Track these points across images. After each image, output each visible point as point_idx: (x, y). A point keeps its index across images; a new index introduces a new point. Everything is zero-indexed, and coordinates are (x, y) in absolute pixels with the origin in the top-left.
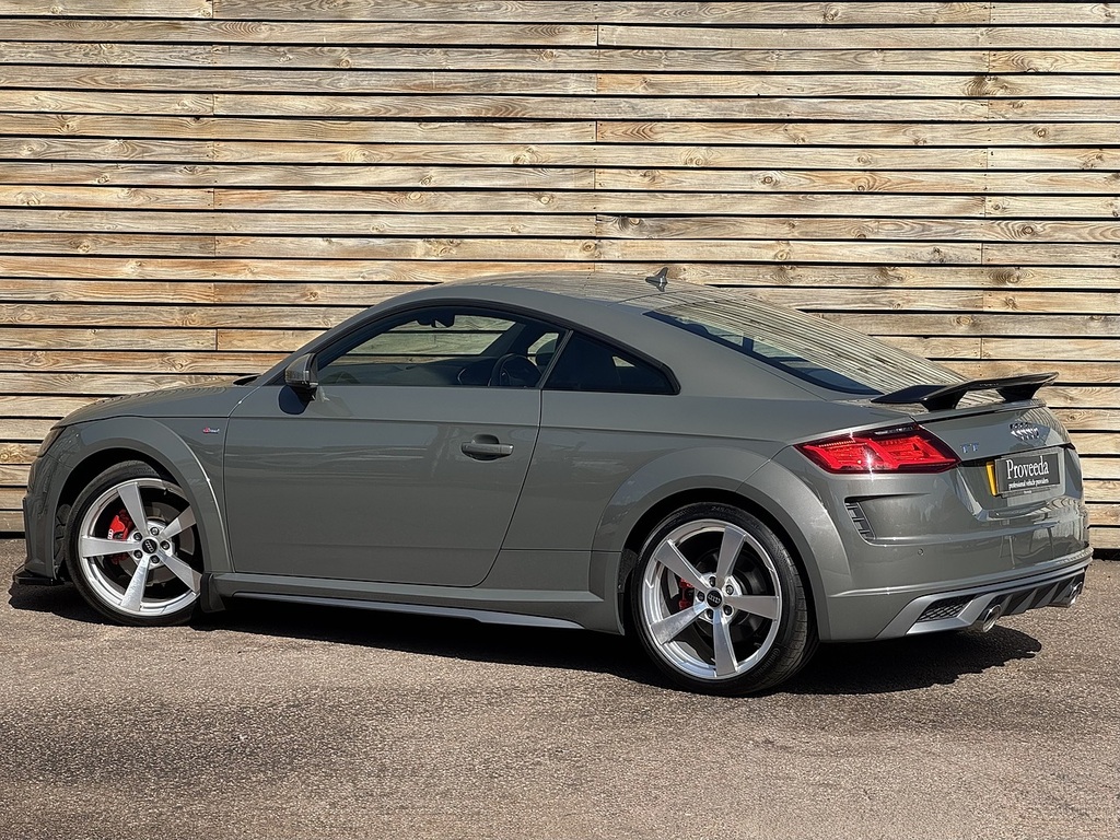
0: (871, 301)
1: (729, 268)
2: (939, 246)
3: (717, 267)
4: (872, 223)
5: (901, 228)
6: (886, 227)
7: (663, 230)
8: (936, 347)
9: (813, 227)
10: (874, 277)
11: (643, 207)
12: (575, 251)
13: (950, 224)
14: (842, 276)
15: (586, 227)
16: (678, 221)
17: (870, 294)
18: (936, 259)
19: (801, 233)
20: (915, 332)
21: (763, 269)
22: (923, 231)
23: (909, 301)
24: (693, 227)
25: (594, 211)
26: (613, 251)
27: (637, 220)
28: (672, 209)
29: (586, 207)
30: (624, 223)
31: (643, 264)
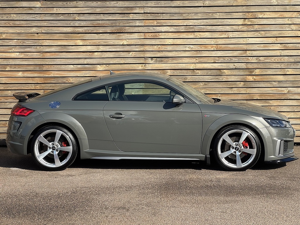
0: (217, 79)
1: (180, 71)
2: (235, 64)
3: (177, 71)
4: (217, 58)
5: (225, 59)
6: (221, 59)
7: (162, 61)
8: (235, 90)
9: (202, 60)
10: (218, 72)
11: (157, 55)
12: (140, 67)
13: (237, 58)
14: (210, 72)
15: (142, 61)
16: (166, 59)
17: (217, 77)
18: (234, 67)
19: (199, 61)
20: (229, 87)
21: (189, 71)
22: (231, 60)
23: (227, 79)
24: (170, 60)
25: (144, 57)
26: (149, 67)
27: (155, 59)
28: (164, 56)
29: (142, 55)
30: (152, 60)
31: (157, 70)
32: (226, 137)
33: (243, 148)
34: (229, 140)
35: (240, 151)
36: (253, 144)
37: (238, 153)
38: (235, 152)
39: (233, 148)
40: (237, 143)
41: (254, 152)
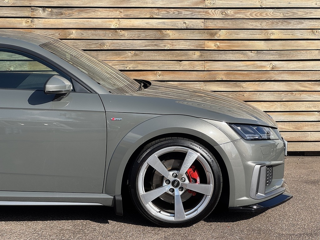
0: (156, 45)
1: (93, 31)
2: (186, 21)
3: (87, 31)
4: (156, 11)
5: (168, 12)
6: (162, 12)
7: (62, 14)
8: (185, 65)
9: (130, 13)
10: (157, 34)
11: (52, 3)
12: (24, 23)
13: (190, 11)
14: (143, 34)
15: (27, 13)
16: (69, 10)
17: (156, 42)
18: (184, 26)
19: (125, 15)
20: (176, 59)
21: (108, 32)
22: (178, 14)
23: (173, 45)
24: (75, 13)
25: (30, 5)
26: (38, 23)
27: (50, 9)
28: (66, 5)
29: (26, 3)
30: (44, 11)
31: (53, 30)
32: (154, 161)
33: (187, 181)
34: (160, 167)
35: (182, 189)
36: (207, 174)
37: (178, 193)
38: (173, 191)
39: (168, 182)
40: (176, 172)
41: (208, 190)
